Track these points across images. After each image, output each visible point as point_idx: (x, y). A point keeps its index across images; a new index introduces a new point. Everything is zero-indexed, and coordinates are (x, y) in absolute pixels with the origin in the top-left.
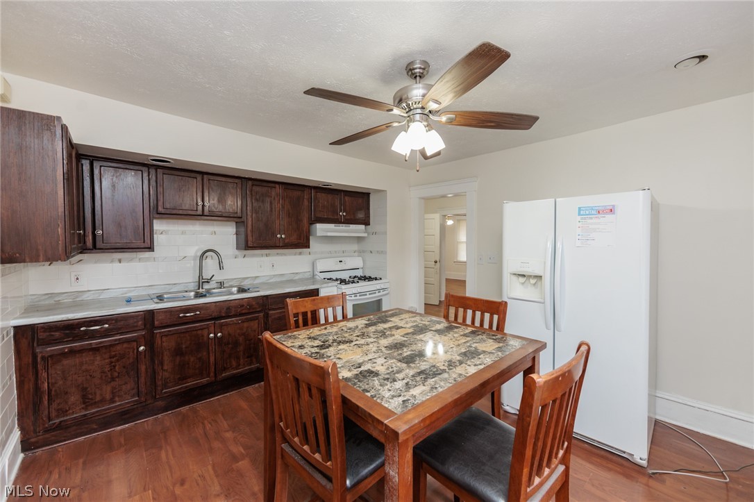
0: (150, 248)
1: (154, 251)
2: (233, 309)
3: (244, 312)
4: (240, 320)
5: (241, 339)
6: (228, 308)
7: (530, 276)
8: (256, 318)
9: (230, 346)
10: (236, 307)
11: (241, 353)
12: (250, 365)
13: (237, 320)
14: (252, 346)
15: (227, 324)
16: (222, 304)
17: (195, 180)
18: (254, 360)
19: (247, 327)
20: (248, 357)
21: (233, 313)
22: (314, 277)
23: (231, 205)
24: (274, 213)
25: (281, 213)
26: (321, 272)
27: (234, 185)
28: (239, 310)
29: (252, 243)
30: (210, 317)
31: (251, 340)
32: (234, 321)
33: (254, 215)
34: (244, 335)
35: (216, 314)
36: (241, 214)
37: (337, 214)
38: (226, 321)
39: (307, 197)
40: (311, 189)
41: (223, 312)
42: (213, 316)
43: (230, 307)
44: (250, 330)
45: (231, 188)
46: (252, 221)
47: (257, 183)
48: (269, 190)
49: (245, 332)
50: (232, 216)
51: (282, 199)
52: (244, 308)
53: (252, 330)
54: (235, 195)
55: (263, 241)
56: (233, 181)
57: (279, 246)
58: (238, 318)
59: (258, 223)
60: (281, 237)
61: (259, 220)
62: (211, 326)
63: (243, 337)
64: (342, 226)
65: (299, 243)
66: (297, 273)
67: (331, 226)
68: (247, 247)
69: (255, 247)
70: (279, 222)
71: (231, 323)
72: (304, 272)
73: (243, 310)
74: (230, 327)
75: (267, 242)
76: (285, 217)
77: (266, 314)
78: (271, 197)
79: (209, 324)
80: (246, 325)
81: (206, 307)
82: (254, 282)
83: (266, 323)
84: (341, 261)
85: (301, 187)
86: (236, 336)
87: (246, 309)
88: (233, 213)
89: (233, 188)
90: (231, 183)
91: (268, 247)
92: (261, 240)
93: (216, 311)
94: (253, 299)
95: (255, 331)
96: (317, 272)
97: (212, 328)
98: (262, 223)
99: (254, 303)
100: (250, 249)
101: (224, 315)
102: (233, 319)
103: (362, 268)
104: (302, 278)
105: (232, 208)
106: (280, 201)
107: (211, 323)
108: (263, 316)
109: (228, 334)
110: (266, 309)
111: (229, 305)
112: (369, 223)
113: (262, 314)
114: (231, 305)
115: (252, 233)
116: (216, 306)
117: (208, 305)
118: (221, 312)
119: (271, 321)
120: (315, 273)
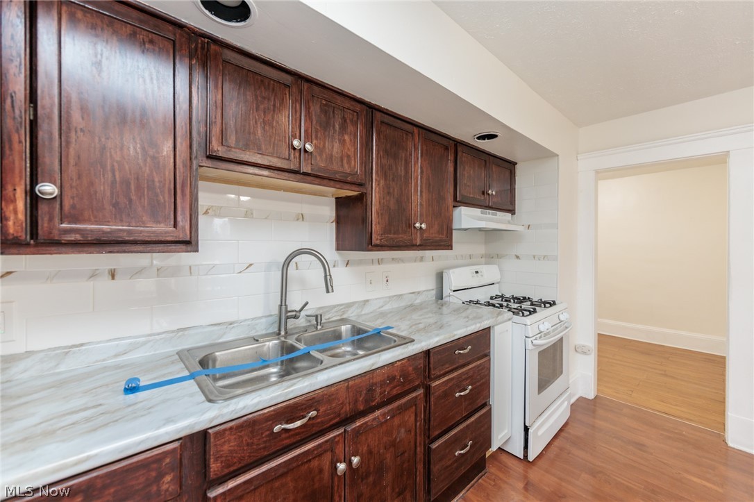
0: (188, 243)
1: (197, 251)
2: (378, 390)
3: (395, 392)
4: (388, 413)
6: (370, 390)
8: (414, 401)
9: (371, 478)
10: (383, 384)
11: (389, 489)
13: (384, 415)
14: (405, 466)
15: (366, 429)
16: (357, 381)
17: (287, 90)
19: (399, 426)
21: (378, 400)
22: (445, 299)
23: (348, 156)
24: (410, 181)
25: (419, 182)
26: (454, 291)
27: (353, 115)
28: (388, 389)
29: (379, 238)
30: (337, 420)
31: (404, 453)
32: (378, 418)
33: (382, 182)
34: (394, 444)
35: (348, 409)
36: (363, 177)
37: (483, 193)
38: (366, 423)
39: (451, 157)
40: (456, 145)
41: (361, 399)
42: (343, 415)
43: (373, 384)
44: (403, 430)
45: (348, 121)
46: (379, 193)
47: (387, 119)
48: (404, 136)
49: (396, 439)
50: (349, 179)
51: (422, 156)
52: (395, 383)
53: (406, 431)
54: (355, 136)
55: (394, 234)
56: (352, 108)
57: (416, 245)
58: (385, 409)
59: (388, 198)
60: (421, 228)
61: (389, 193)
62: (339, 441)
63: (392, 449)
64: (489, 214)
65: (442, 239)
66: (419, 293)
67: (477, 212)
68: (370, 246)
69: (382, 246)
70: (418, 199)
71: (375, 424)
72: (427, 291)
73: (395, 387)
74: (371, 435)
75: (400, 236)
76: (424, 190)
77: (428, 389)
78: (407, 150)
79: (335, 437)
80: (396, 421)
81: (329, 396)
82: (362, 311)
83: (425, 408)
84: (477, 272)
85: (444, 139)
86: (381, 451)
87: (399, 386)
88: (350, 174)
89: (352, 121)
90: (349, 111)
91: (402, 246)
92: (392, 232)
93: (348, 401)
94: (409, 360)
95: (410, 431)
96: (449, 291)
97: (341, 445)
98: (394, 198)
99: (410, 369)
100: (374, 249)
101: (362, 408)
102: (377, 413)
103: (498, 283)
104: (425, 302)
105: (349, 162)
106: (418, 159)
107: (338, 435)
108: (422, 395)
109: (370, 452)
110: (425, 378)
111: (371, 381)
112: (514, 210)
113: (421, 391)
114: (375, 380)
115: (380, 216)
116: (348, 388)
117: (333, 389)
118: (356, 401)
119: (435, 404)
120: (446, 291)
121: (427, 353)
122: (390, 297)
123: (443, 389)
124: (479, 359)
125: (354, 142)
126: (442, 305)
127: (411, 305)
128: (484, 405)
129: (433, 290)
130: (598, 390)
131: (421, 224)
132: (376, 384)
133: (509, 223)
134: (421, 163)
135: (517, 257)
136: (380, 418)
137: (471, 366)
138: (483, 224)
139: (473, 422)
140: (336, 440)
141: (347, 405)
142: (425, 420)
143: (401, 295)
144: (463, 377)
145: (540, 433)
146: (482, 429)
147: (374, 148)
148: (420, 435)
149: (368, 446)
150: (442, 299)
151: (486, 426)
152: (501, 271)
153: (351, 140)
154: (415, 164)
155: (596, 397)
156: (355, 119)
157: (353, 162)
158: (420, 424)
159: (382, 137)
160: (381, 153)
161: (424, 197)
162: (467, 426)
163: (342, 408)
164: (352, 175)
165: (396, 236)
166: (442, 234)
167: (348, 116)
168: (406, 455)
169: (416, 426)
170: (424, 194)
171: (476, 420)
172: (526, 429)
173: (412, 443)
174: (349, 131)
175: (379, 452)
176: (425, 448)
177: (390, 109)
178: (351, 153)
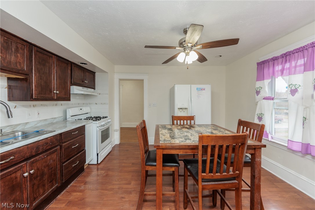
2: (41, 148)
3: (48, 148)
4: (45, 155)
5: (46, 170)
6: (38, 148)
7: (183, 108)
8: (56, 151)
9: (39, 178)
10: (43, 145)
11: (46, 181)
12: (52, 188)
13: (44, 156)
14: (53, 172)
15: (36, 161)
16: (32, 145)
18: (54, 182)
19: (50, 159)
20: (51, 182)
21: (41, 151)
22: (68, 120)
23: (20, 63)
24: (51, 75)
25: (55, 76)
26: (71, 116)
27: (22, 46)
28: (45, 147)
29: (36, 96)
30: (23, 159)
31: (52, 168)
32: (41, 157)
33: (37, 74)
34: (48, 166)
35: (28, 155)
36: (28, 72)
37: (83, 82)
38: (36, 159)
39: (69, 68)
40: (71, 64)
41: (34, 151)
42: (26, 157)
43: (39, 146)
44: (51, 161)
45: (19, 48)
46: (36, 78)
47: (39, 50)
48: (48, 57)
49: (49, 164)
50: (20, 72)
51: (56, 66)
52: (48, 145)
53: (53, 161)
54: (23, 54)
55: (44, 94)
56: (21, 43)
57: (54, 99)
58: (44, 154)
59: (40, 81)
60: (56, 93)
61: (41, 79)
62: (24, 166)
63: (47, 167)
64: (85, 89)
65: (66, 97)
66: (55, 118)
67: (81, 88)
68: (32, 99)
69: (38, 99)
70: (54, 82)
71: (40, 159)
72: (59, 117)
73: (48, 146)
74: (38, 163)
75: (47, 95)
76: (58, 79)
77: (61, 147)
78: (49, 63)
79: (22, 165)
80: (49, 158)
81: (20, 151)
82: (25, 127)
83: (60, 153)
84: (81, 109)
85: (66, 61)
86: (43, 168)
87: (50, 145)
88: (21, 70)
89: (21, 48)
90: (20, 44)
91: (48, 99)
92: (43, 94)
93: (28, 152)
94: (53, 137)
95: (54, 161)
96: (69, 116)
97: (25, 168)
98: (43, 81)
99: (54, 140)
100: (34, 100)
101: (34, 154)
102: (40, 156)
103: (89, 113)
104: (58, 121)
105: (20, 65)
106: (55, 67)
107: (24, 164)
108: (59, 148)
109: (38, 169)
110: (60, 143)
111: (38, 145)
112: (95, 88)
113: (59, 147)
114: (39, 144)
115: (37, 88)
116: (28, 147)
117: (21, 148)
118: (32, 152)
119: (64, 151)
120: (68, 116)
121: (61, 134)
122: (40, 121)
123: (67, 146)
124: (81, 135)
125: (23, 57)
126: (66, 121)
127: (52, 123)
128: (83, 150)
129: (62, 117)
130: (121, 142)
131: (57, 91)
132: (40, 146)
133: (93, 92)
134: (56, 69)
135: (96, 104)
136: (42, 157)
137: (78, 138)
138: (82, 93)
139: (79, 155)
140: (23, 166)
141: (28, 153)
142: (60, 157)
143: (46, 119)
144: (75, 141)
145: (102, 155)
146: (83, 157)
147: (33, 61)
148: (59, 161)
149: (37, 167)
150: (66, 120)
151: (84, 156)
152: (91, 109)
153: (21, 56)
154: (53, 69)
155: (120, 143)
156: (23, 48)
157: (22, 65)
158: (58, 158)
159: (37, 56)
160: (37, 63)
161: (58, 81)
162: (77, 157)
163: (25, 155)
164: (22, 70)
165: (45, 95)
166: (66, 95)
167: (19, 46)
168: (53, 169)
169: (57, 159)
170: (58, 80)
171: (80, 154)
172: (98, 154)
173: (55, 165)
174: (20, 52)
175: (42, 169)
176: (61, 166)
177: (41, 47)
178: (21, 61)
